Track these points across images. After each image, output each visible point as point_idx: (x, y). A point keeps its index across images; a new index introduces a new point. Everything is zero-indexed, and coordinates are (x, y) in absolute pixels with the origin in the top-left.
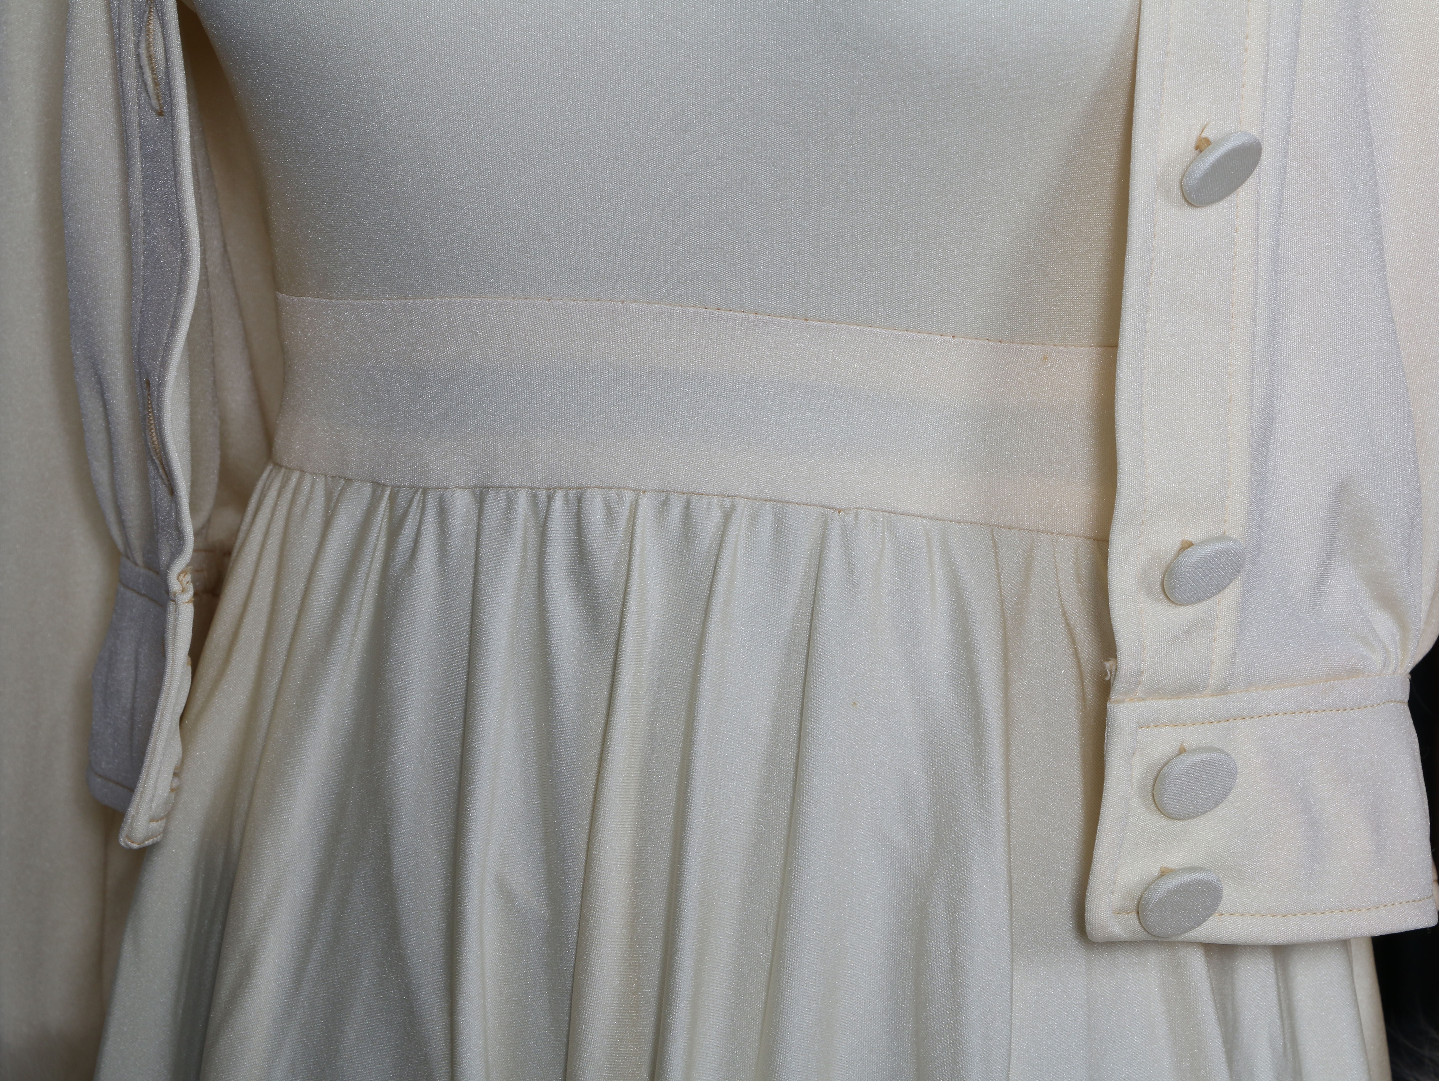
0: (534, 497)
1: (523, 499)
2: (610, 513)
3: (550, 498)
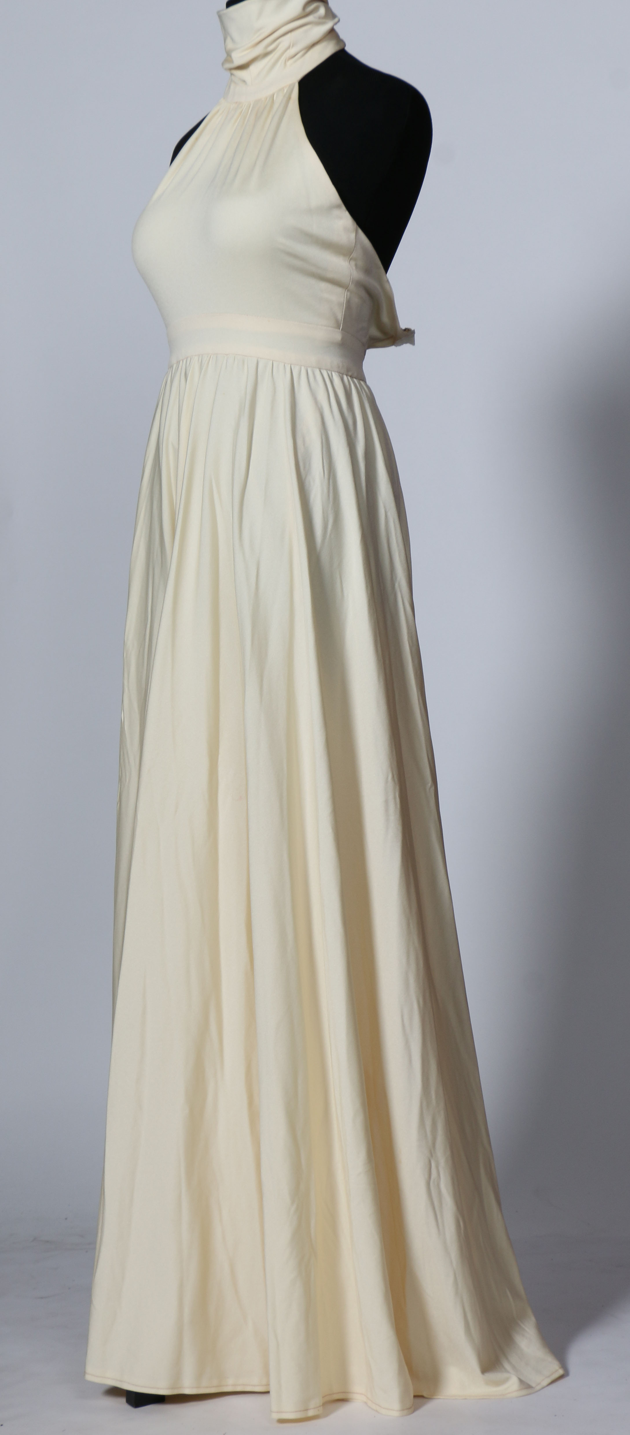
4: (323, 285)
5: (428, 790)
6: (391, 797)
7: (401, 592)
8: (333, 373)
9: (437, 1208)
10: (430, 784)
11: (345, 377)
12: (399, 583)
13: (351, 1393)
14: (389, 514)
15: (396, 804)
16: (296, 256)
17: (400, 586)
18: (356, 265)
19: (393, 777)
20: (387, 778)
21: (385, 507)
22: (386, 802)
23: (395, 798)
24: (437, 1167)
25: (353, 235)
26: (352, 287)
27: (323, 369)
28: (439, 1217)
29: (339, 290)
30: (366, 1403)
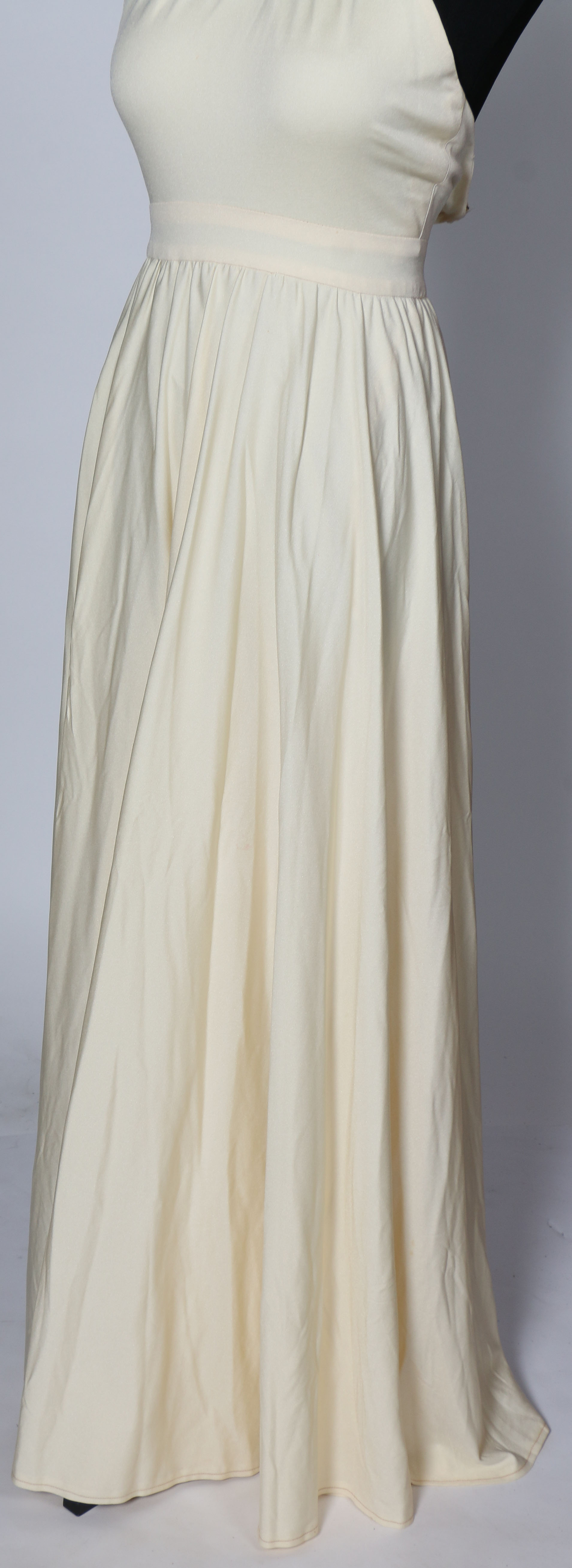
0: (192, 264)
1: (189, 264)
2: (209, 268)
3: (196, 263)
4: (411, 182)
5: (466, 820)
6: (444, 853)
7: (460, 582)
8: (408, 300)
9: (449, 1299)
10: (468, 814)
11: (418, 302)
12: (458, 574)
13: (332, 1488)
14: (456, 485)
15: (448, 860)
16: (389, 148)
17: (459, 577)
18: (451, 149)
19: (447, 828)
20: (442, 831)
21: (452, 477)
22: (439, 860)
23: (447, 854)
24: (453, 1258)
25: (460, 113)
26: (445, 182)
27: (397, 297)
28: (451, 1309)
29: (427, 185)
30: (350, 1499)
